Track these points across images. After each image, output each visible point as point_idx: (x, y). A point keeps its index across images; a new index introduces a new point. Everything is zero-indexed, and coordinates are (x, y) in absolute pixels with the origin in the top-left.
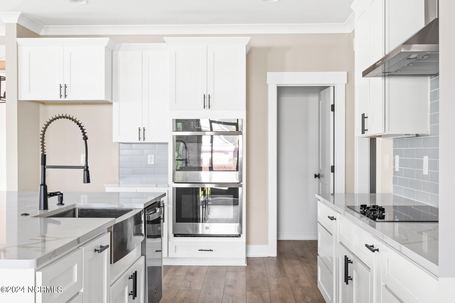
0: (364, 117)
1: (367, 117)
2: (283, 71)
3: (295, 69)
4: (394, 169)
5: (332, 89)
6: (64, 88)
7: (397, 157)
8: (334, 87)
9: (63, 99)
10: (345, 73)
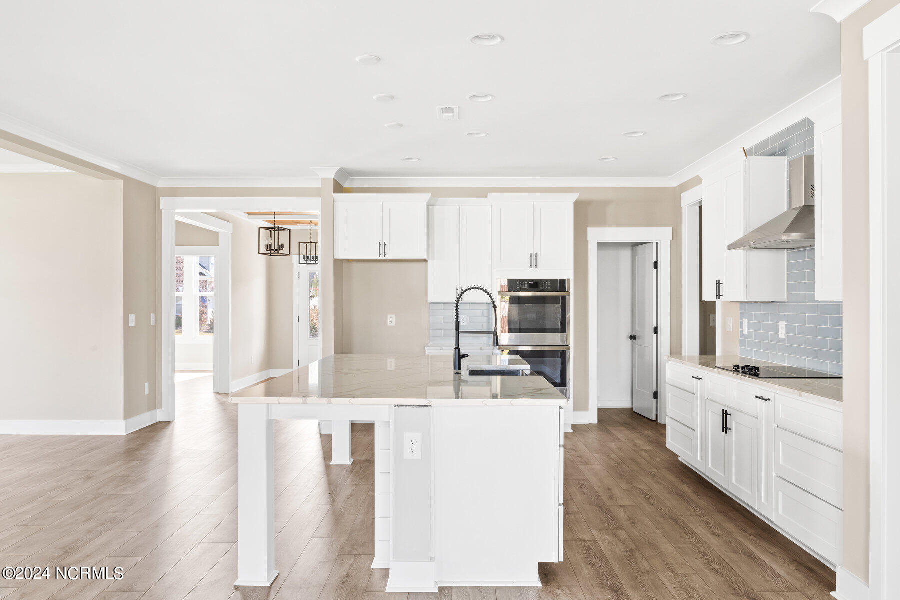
0: (719, 283)
1: (722, 284)
2: (605, 226)
3: (617, 224)
4: (742, 332)
5: (655, 245)
6: (383, 246)
7: (746, 321)
8: (657, 243)
9: (382, 257)
10: (671, 229)
